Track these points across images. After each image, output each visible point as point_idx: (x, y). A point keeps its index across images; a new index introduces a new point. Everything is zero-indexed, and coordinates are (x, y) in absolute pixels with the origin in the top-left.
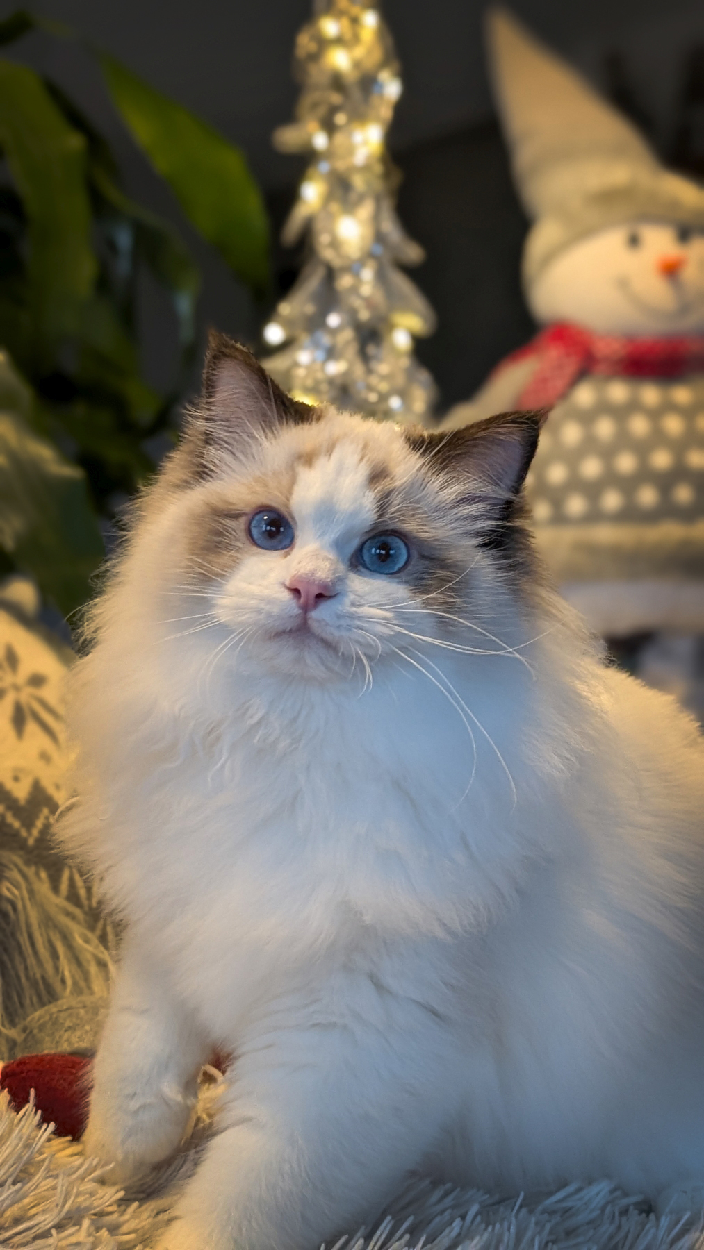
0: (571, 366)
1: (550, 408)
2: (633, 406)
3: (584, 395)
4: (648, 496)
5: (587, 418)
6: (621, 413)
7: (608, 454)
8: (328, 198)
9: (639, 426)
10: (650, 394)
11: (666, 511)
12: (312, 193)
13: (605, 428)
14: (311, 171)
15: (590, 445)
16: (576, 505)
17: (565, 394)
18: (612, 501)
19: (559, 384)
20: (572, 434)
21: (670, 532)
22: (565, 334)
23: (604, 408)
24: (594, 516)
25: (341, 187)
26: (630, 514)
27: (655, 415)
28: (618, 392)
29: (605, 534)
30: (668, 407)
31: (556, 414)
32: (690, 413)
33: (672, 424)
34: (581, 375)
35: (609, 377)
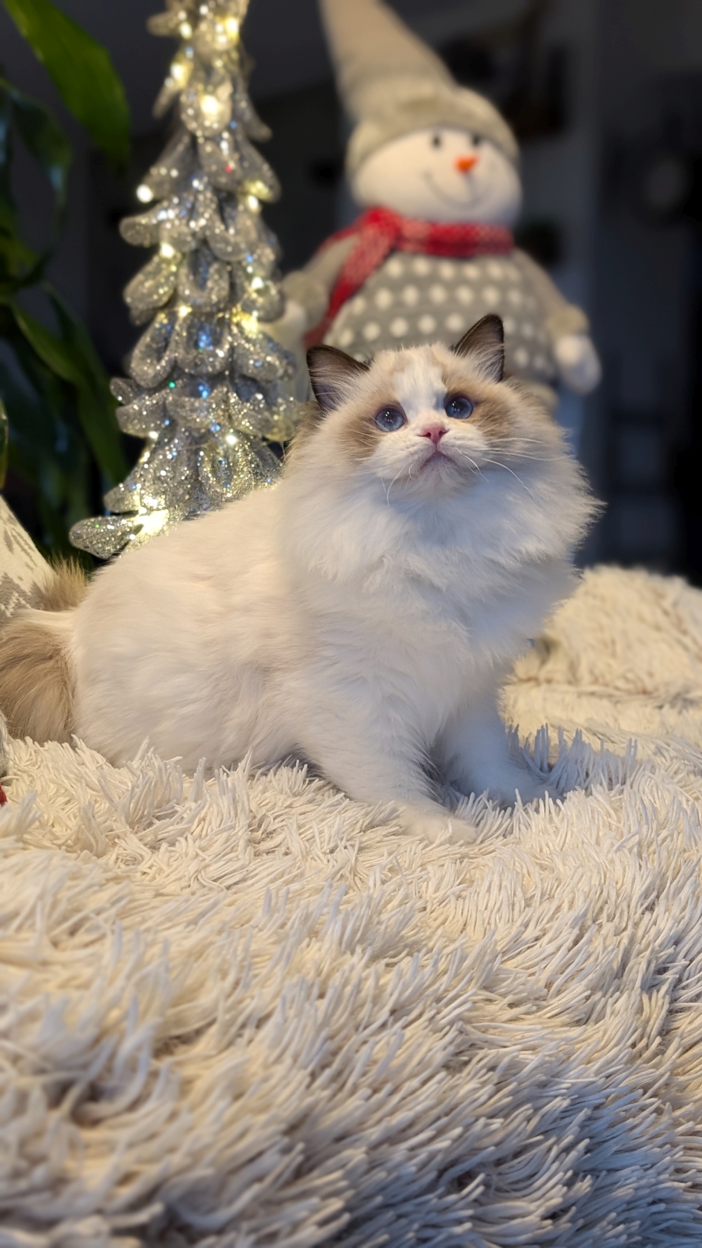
0: (384, 243)
1: (366, 277)
2: (433, 279)
3: (394, 268)
5: (396, 287)
6: (423, 284)
7: (412, 317)
8: (193, 79)
9: (438, 294)
10: (447, 269)
12: (180, 73)
13: (411, 295)
14: (179, 56)
15: (398, 308)
17: (379, 266)
19: (374, 257)
20: (384, 298)
22: (378, 216)
23: (409, 279)
25: (204, 71)
27: (451, 286)
28: (422, 266)
30: (461, 281)
31: (371, 282)
32: (478, 287)
33: (465, 295)
34: (392, 251)
35: (415, 254)
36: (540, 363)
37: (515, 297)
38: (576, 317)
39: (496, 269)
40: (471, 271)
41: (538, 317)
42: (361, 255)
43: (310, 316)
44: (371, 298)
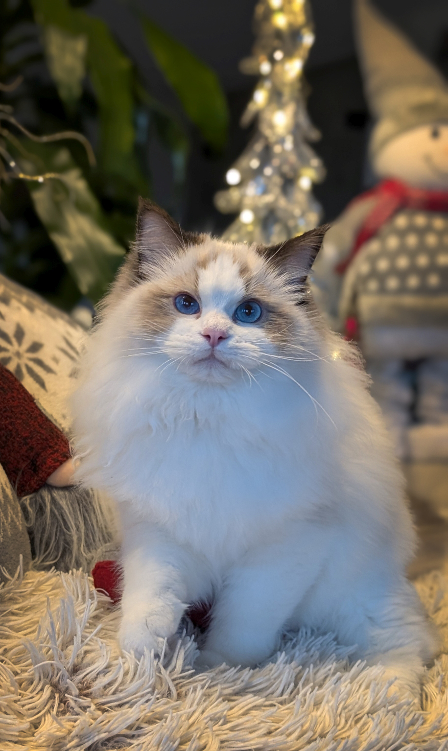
2: (428, 229)
3: (401, 221)
4: (433, 280)
5: (402, 234)
6: (422, 232)
7: (412, 254)
8: (269, 101)
9: (431, 239)
10: (439, 222)
12: (260, 97)
13: (412, 240)
14: (260, 86)
15: (402, 249)
16: (392, 283)
18: (413, 282)
20: (393, 242)
22: (392, 185)
23: (412, 229)
24: (402, 290)
25: (276, 96)
26: (423, 289)
27: (441, 234)
28: (420, 220)
31: (384, 231)
44: (383, 242)
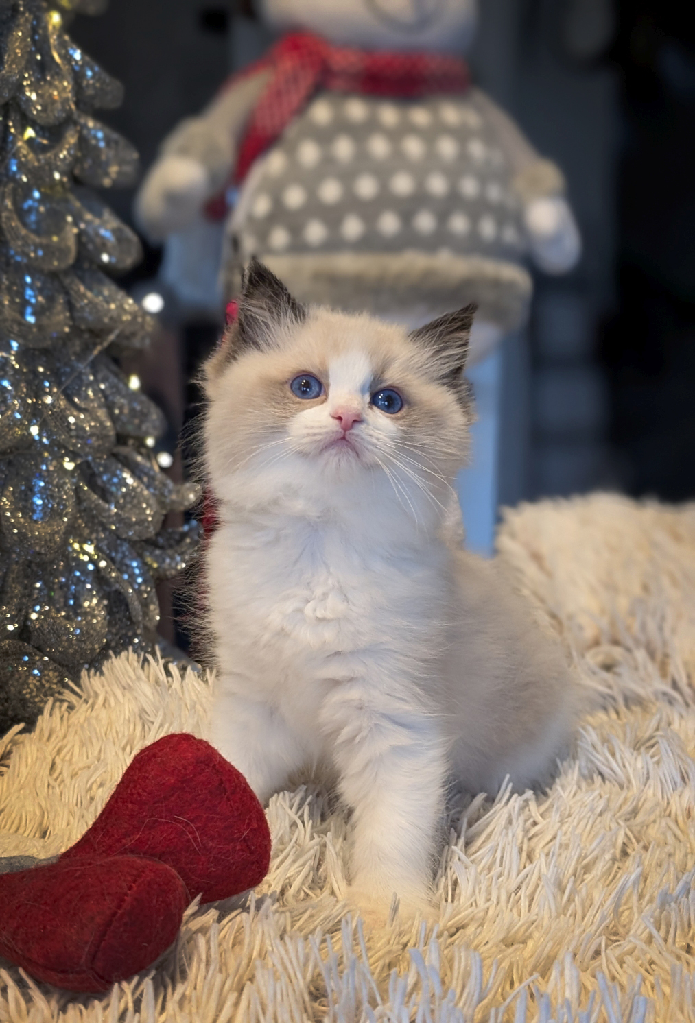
0: (307, 80)
1: (283, 125)
2: (371, 126)
3: (321, 112)
4: (389, 224)
5: (324, 137)
6: (360, 133)
7: (347, 177)
9: (379, 147)
10: (389, 114)
11: (408, 240)
13: (344, 148)
15: (328, 165)
16: (315, 232)
17: (300, 111)
18: (353, 227)
19: (295, 98)
20: (309, 153)
21: (413, 262)
22: (298, 42)
23: (341, 126)
24: (334, 244)
26: (371, 243)
27: (396, 135)
28: (356, 110)
29: (347, 263)
30: (407, 129)
31: (291, 131)
32: (430, 136)
33: (413, 147)
34: (319, 89)
35: (347, 94)
36: (510, 235)
37: (477, 149)
38: (549, 174)
39: (451, 114)
40: (420, 116)
41: (505, 176)
42: (277, 95)
43: (213, 177)
44: (292, 153)
